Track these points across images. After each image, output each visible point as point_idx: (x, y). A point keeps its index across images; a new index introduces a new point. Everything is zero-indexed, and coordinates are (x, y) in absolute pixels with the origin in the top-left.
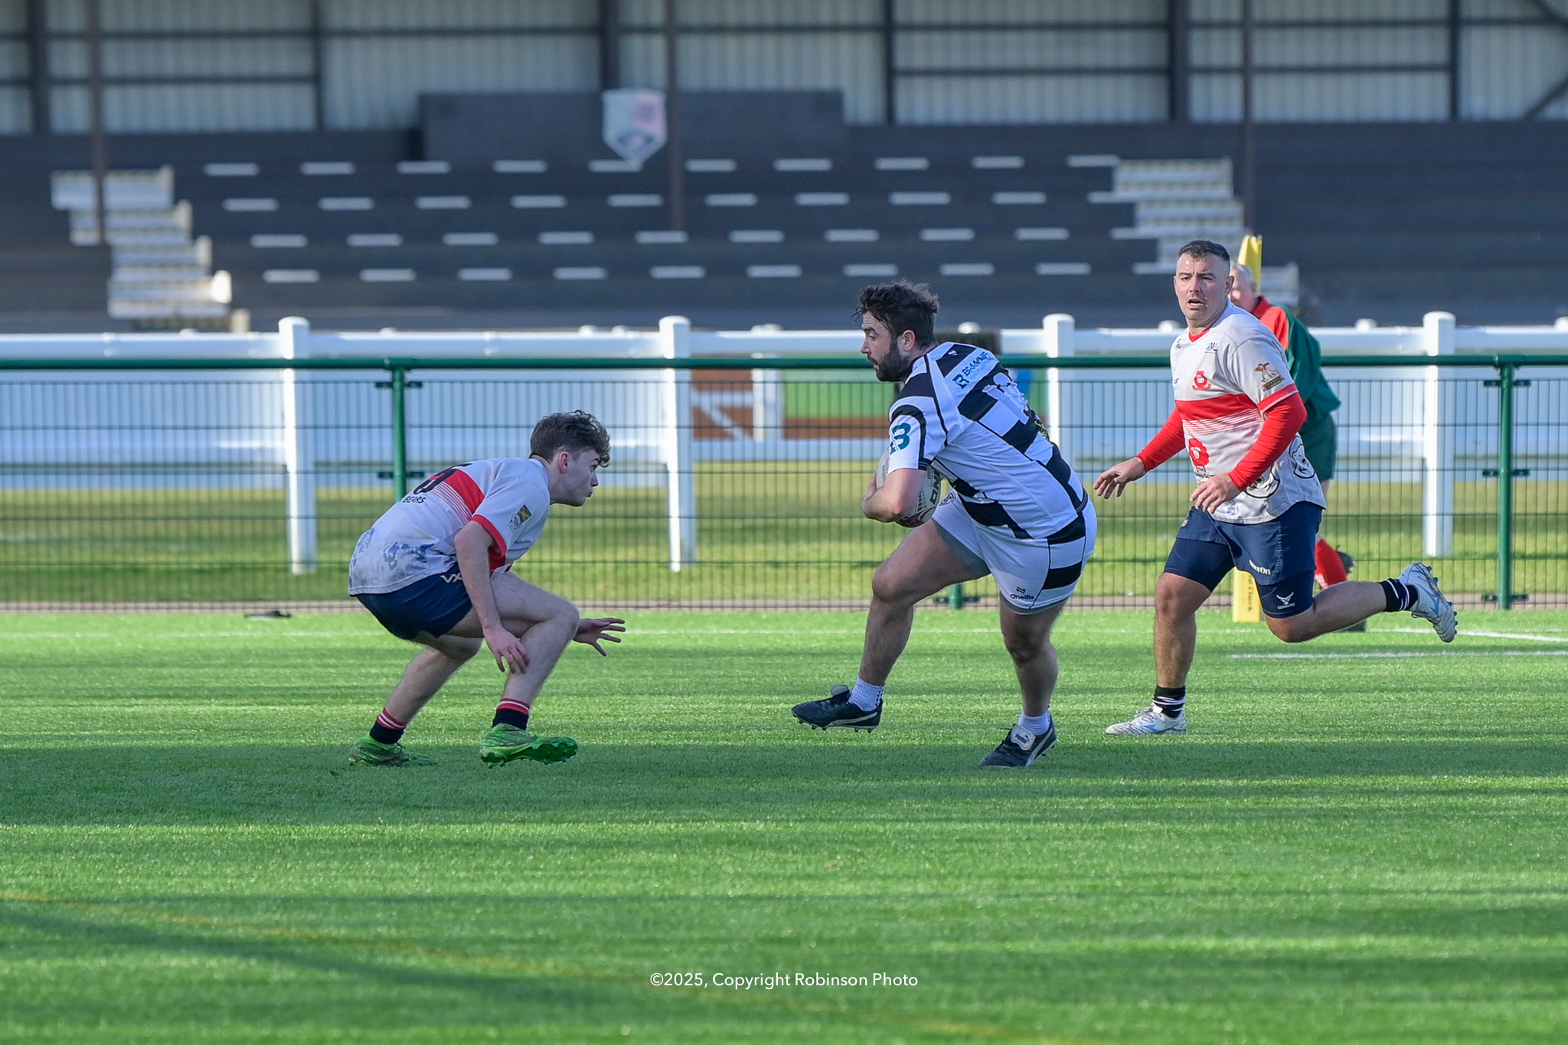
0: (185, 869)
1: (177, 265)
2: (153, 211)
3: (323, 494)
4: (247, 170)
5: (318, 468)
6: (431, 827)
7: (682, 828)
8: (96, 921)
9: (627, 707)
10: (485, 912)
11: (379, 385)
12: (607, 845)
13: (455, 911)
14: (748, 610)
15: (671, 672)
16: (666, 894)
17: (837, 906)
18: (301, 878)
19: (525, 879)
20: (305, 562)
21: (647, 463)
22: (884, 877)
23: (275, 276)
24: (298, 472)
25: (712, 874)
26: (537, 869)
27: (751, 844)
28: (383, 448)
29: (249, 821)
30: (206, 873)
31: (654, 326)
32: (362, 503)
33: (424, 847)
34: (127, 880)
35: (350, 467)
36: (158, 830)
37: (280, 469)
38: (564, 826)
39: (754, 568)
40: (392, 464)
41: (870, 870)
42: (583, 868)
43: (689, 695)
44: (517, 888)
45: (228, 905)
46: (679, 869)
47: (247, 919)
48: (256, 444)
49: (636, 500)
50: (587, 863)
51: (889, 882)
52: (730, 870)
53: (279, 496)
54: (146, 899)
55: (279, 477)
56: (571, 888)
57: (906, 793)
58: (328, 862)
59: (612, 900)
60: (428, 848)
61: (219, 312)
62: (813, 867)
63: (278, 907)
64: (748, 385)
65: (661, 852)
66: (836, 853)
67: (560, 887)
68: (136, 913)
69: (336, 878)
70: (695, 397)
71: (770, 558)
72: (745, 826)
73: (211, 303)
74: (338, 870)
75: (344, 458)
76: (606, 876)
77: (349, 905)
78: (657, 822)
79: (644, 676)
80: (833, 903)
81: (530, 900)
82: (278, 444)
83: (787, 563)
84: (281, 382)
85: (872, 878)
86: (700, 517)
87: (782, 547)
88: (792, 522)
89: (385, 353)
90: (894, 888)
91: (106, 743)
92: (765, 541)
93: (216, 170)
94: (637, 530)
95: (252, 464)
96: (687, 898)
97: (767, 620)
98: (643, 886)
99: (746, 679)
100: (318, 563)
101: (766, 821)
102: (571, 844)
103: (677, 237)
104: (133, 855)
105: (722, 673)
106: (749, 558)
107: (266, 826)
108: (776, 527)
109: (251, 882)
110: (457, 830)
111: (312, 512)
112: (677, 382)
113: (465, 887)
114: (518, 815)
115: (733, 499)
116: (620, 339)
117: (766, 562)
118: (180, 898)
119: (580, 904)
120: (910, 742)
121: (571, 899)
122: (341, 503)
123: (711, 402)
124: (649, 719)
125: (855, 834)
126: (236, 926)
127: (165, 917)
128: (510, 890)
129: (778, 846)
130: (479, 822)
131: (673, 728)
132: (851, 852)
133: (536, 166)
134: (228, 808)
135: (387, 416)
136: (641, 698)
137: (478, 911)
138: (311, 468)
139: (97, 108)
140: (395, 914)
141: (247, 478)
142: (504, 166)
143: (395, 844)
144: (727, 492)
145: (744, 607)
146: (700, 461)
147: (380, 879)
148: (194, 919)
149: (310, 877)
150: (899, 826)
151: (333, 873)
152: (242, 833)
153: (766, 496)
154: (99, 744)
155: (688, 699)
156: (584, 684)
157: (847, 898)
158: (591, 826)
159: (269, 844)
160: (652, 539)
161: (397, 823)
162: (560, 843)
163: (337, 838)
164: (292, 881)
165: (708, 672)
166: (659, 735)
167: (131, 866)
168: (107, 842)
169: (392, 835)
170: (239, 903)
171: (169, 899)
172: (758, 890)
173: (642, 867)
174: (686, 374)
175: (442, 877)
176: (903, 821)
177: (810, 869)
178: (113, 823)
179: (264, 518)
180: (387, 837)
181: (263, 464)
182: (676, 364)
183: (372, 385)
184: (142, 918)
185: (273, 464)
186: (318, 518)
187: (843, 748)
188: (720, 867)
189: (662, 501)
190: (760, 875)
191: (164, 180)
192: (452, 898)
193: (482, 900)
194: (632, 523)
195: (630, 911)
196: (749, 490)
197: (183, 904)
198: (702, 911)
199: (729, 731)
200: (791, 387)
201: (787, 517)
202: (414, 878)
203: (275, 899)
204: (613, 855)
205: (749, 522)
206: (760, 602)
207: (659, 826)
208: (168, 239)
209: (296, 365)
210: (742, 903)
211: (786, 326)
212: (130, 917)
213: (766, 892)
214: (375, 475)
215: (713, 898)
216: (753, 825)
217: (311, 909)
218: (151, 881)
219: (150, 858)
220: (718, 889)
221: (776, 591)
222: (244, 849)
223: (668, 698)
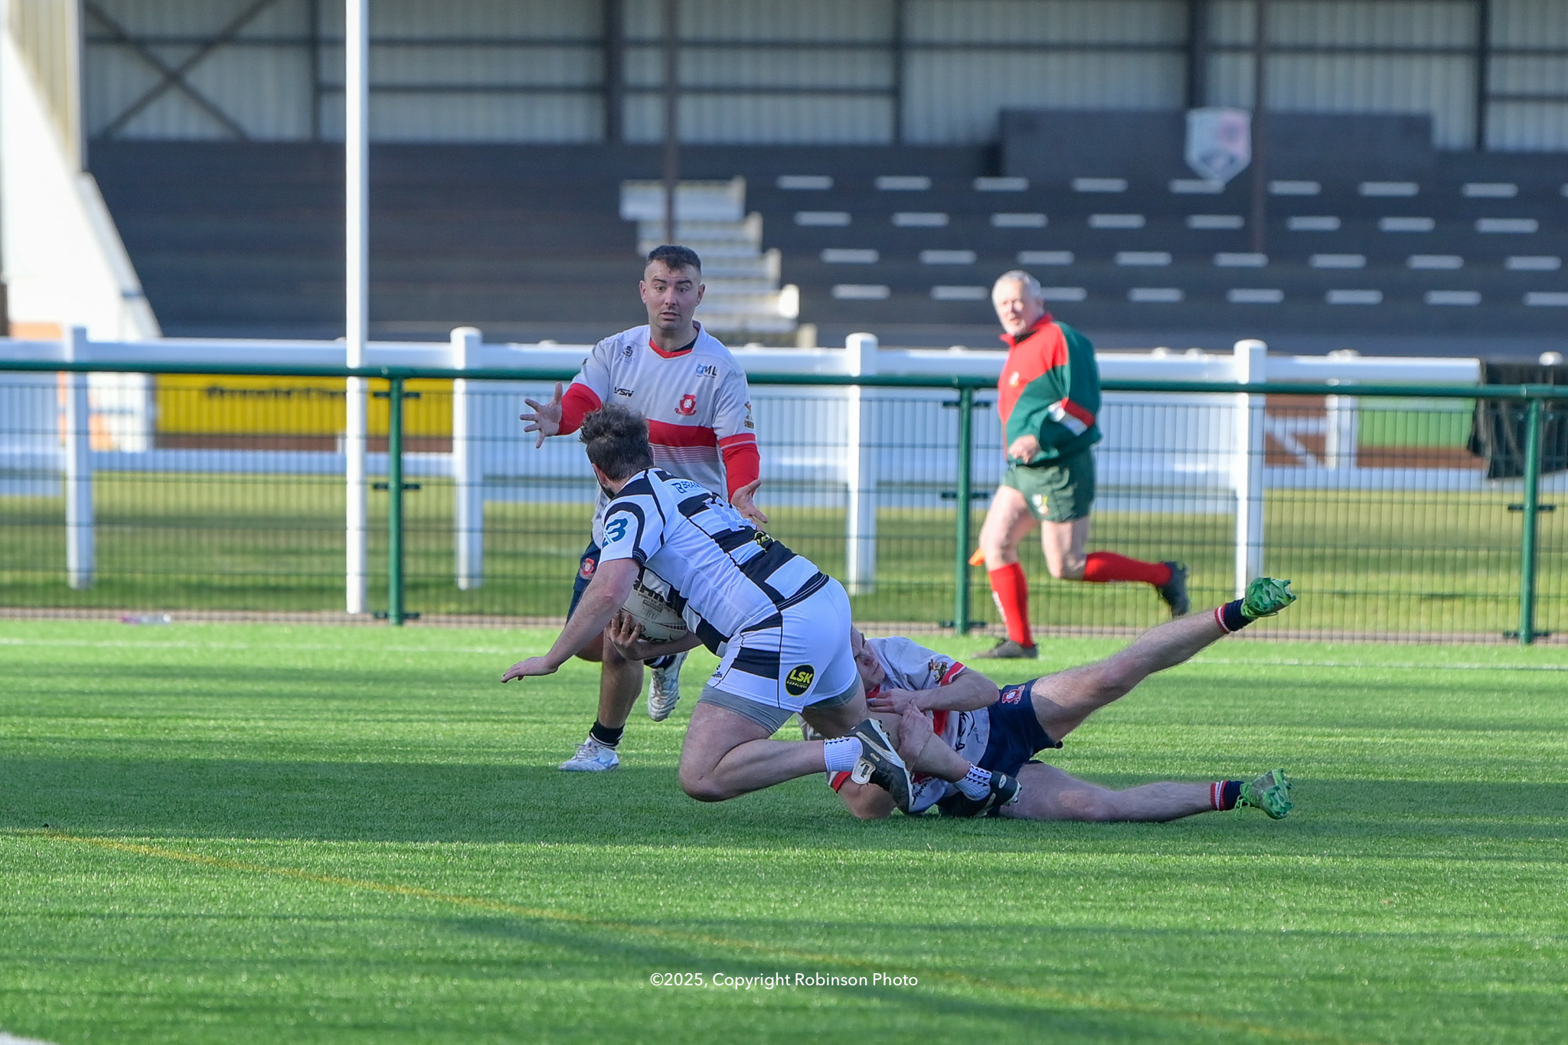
0: (728, 892)
1: (746, 278)
2: (724, 223)
3: (884, 514)
4: (821, 183)
5: (880, 487)
6: (981, 855)
7: (1236, 861)
8: (636, 943)
9: (1185, 737)
10: (1032, 942)
11: (946, 404)
12: (1159, 877)
13: (1001, 940)
14: (1313, 641)
15: (1231, 702)
16: (1218, 927)
17: (1391, 944)
18: (846, 903)
19: (1074, 909)
20: (863, 583)
21: (1216, 489)
22: (1441, 916)
23: (845, 292)
24: (859, 491)
25: (1265, 909)
26: (1087, 899)
27: (1306, 878)
28: (948, 469)
29: (795, 845)
30: (749, 897)
31: (1229, 349)
32: (924, 524)
33: (972, 874)
34: (668, 902)
35: (913, 487)
36: (702, 851)
37: (841, 487)
38: (1116, 856)
39: (1321, 598)
40: (956, 484)
41: (1427, 907)
42: (1134, 900)
43: (1249, 725)
44: (1065, 918)
45: (770, 929)
46: (1231, 903)
47: (790, 944)
48: (818, 462)
49: (1204, 527)
50: (1139, 895)
51: (1447, 919)
52: (1284, 904)
53: (840, 515)
54: (687, 921)
55: (840, 496)
56: (1121, 919)
57: (1467, 830)
58: (874, 888)
59: (1164, 932)
60: (976, 876)
61: (786, 327)
62: (1369, 903)
63: (821, 933)
64: (1321, 412)
65: (1214, 885)
66: (1393, 890)
67: (1110, 917)
68: (675, 935)
69: (882, 904)
70: (1268, 424)
71: (1338, 588)
72: (1301, 860)
73: (777, 318)
74: (883, 897)
75: (907, 477)
76: (1157, 909)
77: (894, 932)
78: (1211, 854)
79: (1203, 706)
80: (1388, 940)
81: (1078, 930)
82: (841, 463)
83: (1355, 594)
84: (846, 400)
85: (1428, 917)
86: (1268, 545)
87: (1350, 577)
88: (1361, 552)
89: (954, 372)
90: (1451, 927)
91: (653, 763)
92: (1334, 571)
93: (790, 182)
94: (1203, 557)
95: (813, 482)
96: (1238, 932)
97: (1332, 651)
98: (1193, 919)
99: (1309, 712)
100: (877, 584)
101: (1322, 856)
102: (1122, 875)
103: (1256, 260)
104: (676, 877)
105: (1284, 704)
106: (1316, 587)
107: (812, 851)
108: (1345, 557)
109: (796, 907)
110: (1006, 859)
111: (872, 532)
112: (1251, 408)
113: (1013, 916)
114: (1070, 844)
115: (1303, 526)
116: (1195, 362)
117: (1333, 593)
118: (722, 921)
119: (1129, 936)
120: (1473, 778)
121: (1120, 931)
122: (901, 523)
123: (1284, 428)
124: (1208, 749)
125: (1411, 871)
126: (777, 951)
127: (706, 940)
128: (1059, 920)
129: (1333, 881)
130: (1029, 851)
131: (1232, 759)
132: (1408, 889)
133: (1116, 185)
134: (774, 831)
135: (953, 437)
136: (1200, 728)
137: (1025, 941)
138: (873, 486)
139: (671, 117)
140: (940, 941)
141: (807, 496)
142: (1084, 185)
143: (943, 870)
144: (1297, 520)
145: (1309, 638)
146: (1271, 488)
147: (927, 906)
148: (735, 943)
149: (855, 903)
150: (1459, 864)
151: (879, 899)
152: (788, 857)
153: (1336, 526)
154: (646, 763)
155: (1246, 729)
156: (1142, 713)
157: (1402, 936)
158: (1143, 858)
159: (814, 868)
160: (1218, 566)
161: (946, 850)
162: (1111, 873)
163: (884, 863)
164: (836, 907)
165: (1269, 703)
166: (1217, 767)
167: (673, 888)
168: (649, 862)
169: (940, 861)
170: (782, 928)
171: (711, 922)
172: (1310, 926)
173: (1194, 900)
174: (1261, 400)
175: (990, 906)
176: (1463, 859)
177: (1366, 906)
178: (656, 844)
179: (823, 537)
180: (935, 864)
181: (825, 482)
182: (1251, 389)
183: (940, 405)
184: (682, 940)
185: (835, 483)
186: (878, 538)
187: (1404, 784)
188: (1274, 901)
189: (1229, 527)
190: (1314, 911)
191: (735, 191)
192: (998, 928)
193: (1029, 930)
194: (1198, 550)
195: (1180, 944)
196: (1319, 519)
197: (725, 927)
198: (1253, 946)
199: (1288, 763)
200: (1367, 415)
201: (1357, 547)
202: (961, 905)
203: (819, 924)
204: (1165, 887)
205: (1317, 551)
206: (1325, 633)
207: (1213, 859)
208: (737, 251)
209: (863, 382)
210: (1295, 938)
211: (1364, 352)
212: (670, 939)
213: (1319, 928)
214: (938, 496)
215: (1267, 933)
216: (1309, 859)
217: (855, 935)
218: (693, 904)
219: (692, 880)
220: (1270, 924)
221: (1343, 622)
222: (789, 873)
223: (1227, 729)
